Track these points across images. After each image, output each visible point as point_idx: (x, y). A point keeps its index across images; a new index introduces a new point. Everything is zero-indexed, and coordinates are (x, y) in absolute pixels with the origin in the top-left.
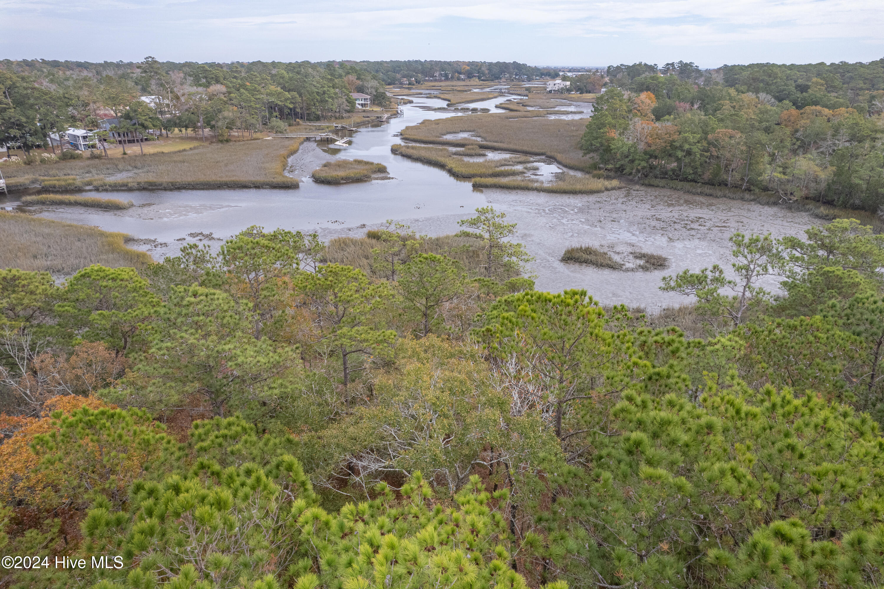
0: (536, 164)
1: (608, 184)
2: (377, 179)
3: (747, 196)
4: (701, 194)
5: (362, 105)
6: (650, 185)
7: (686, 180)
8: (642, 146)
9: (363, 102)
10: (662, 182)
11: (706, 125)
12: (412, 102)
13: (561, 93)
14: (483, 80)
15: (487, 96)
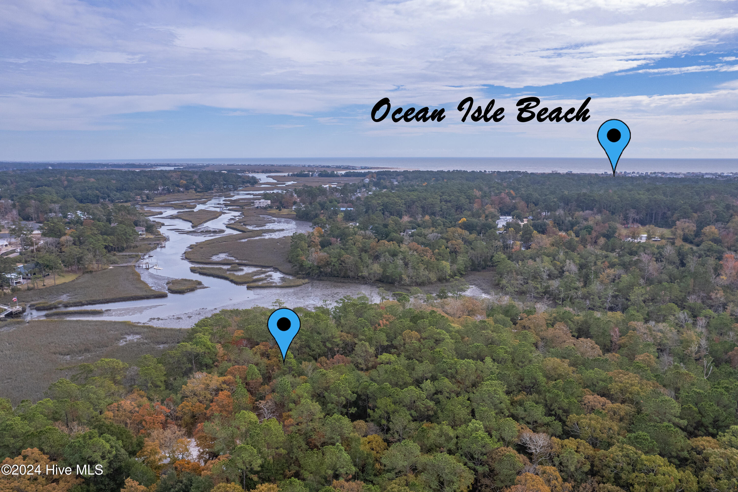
0: (270, 273)
1: (303, 281)
2: (200, 288)
3: (357, 281)
4: (340, 282)
6: (321, 280)
7: (335, 276)
8: (315, 264)
9: (141, 233)
10: (326, 278)
11: (340, 253)
12: (163, 225)
13: (265, 208)
14: (198, 192)
15: (214, 216)
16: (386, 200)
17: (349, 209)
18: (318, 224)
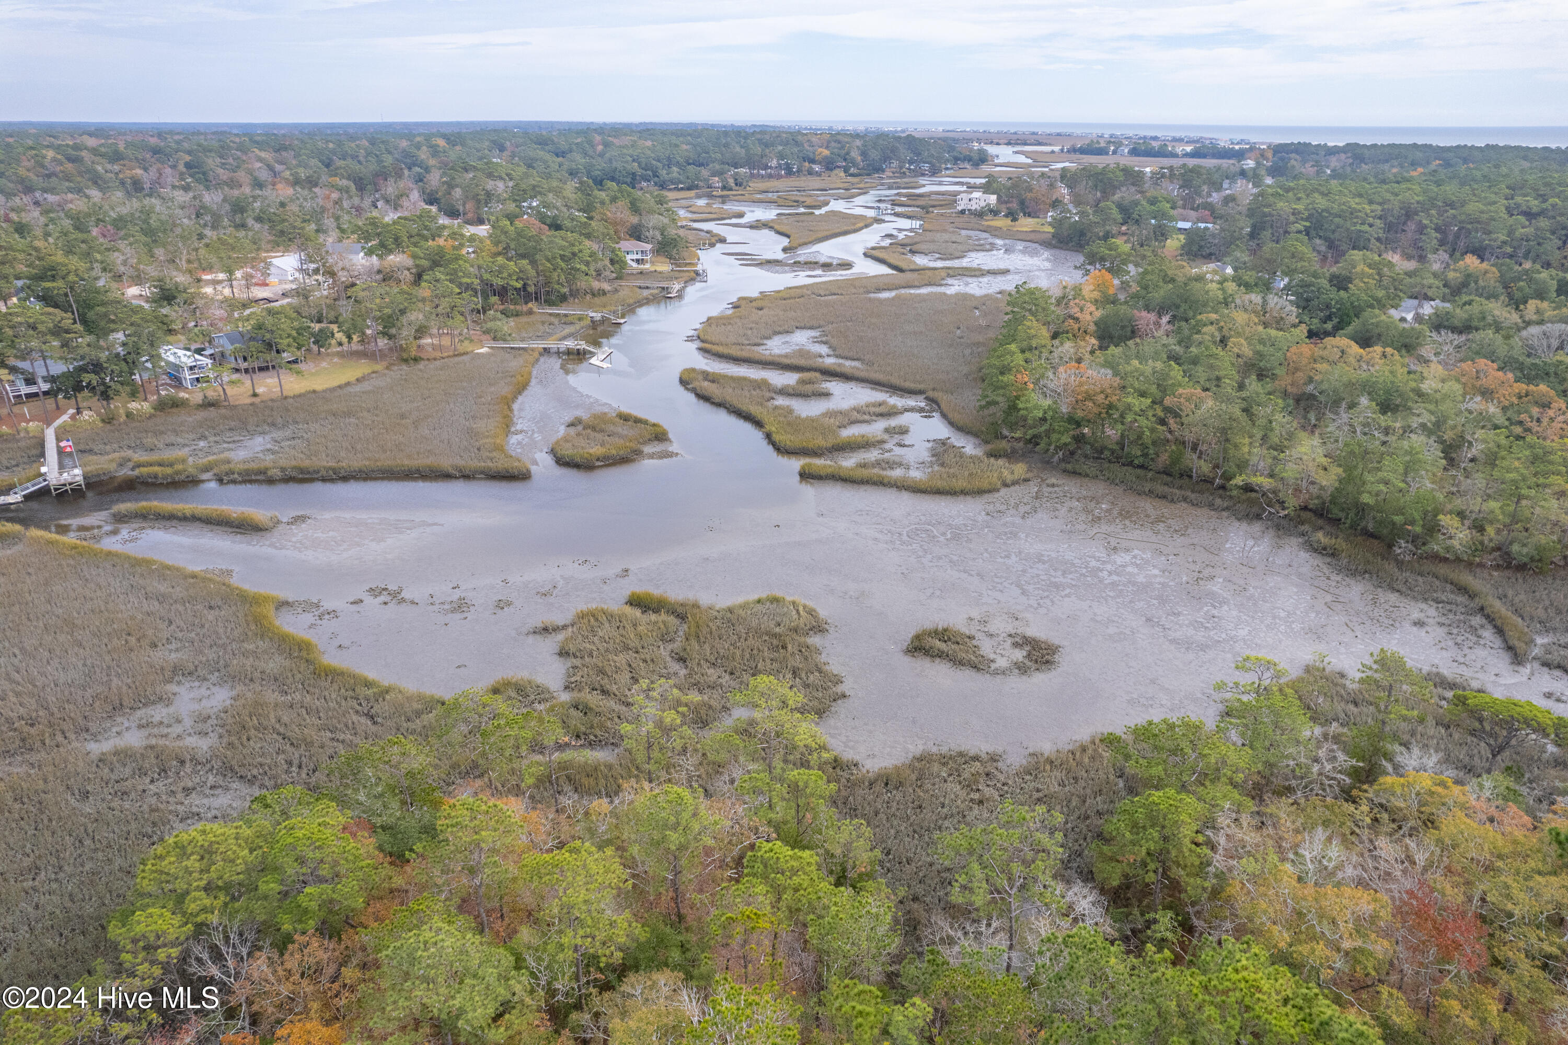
1: (1009, 471)
2: (652, 456)
3: (1219, 501)
5: (638, 261)
6: (1075, 473)
7: (1130, 464)
8: (1064, 408)
9: (639, 257)
10: (1095, 468)
11: (1165, 376)
12: (723, 240)
13: (980, 214)
14: (852, 175)
15: (853, 225)
16: (1321, 202)
17: (1202, 225)
18: (1102, 259)
